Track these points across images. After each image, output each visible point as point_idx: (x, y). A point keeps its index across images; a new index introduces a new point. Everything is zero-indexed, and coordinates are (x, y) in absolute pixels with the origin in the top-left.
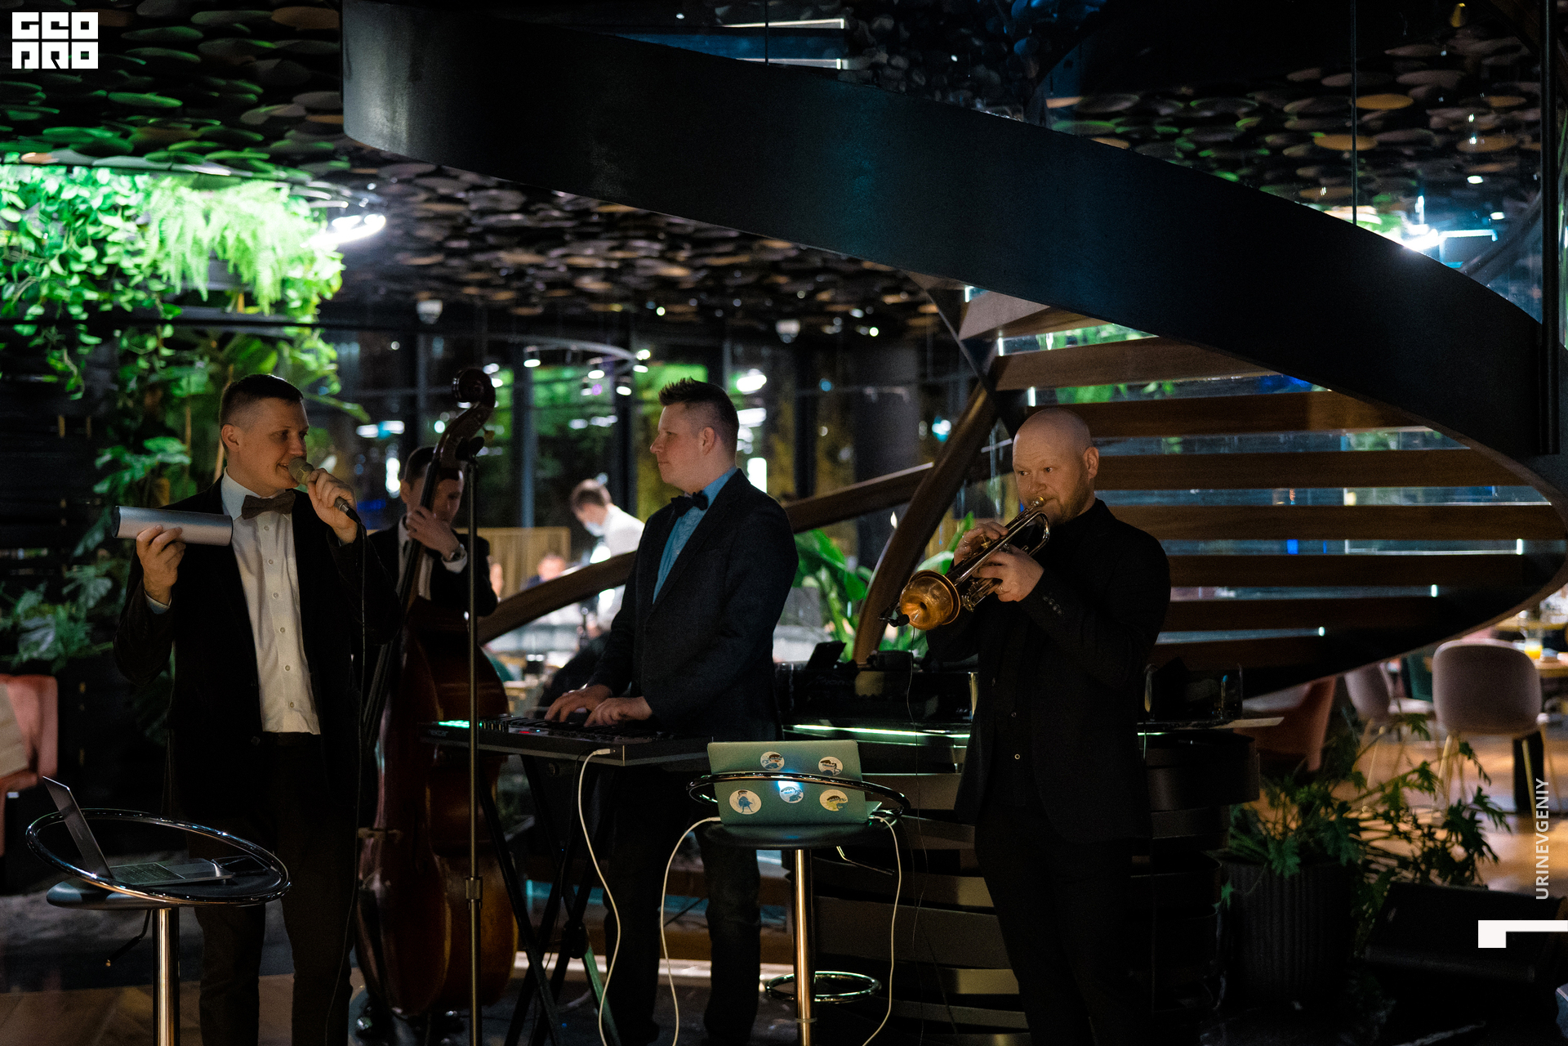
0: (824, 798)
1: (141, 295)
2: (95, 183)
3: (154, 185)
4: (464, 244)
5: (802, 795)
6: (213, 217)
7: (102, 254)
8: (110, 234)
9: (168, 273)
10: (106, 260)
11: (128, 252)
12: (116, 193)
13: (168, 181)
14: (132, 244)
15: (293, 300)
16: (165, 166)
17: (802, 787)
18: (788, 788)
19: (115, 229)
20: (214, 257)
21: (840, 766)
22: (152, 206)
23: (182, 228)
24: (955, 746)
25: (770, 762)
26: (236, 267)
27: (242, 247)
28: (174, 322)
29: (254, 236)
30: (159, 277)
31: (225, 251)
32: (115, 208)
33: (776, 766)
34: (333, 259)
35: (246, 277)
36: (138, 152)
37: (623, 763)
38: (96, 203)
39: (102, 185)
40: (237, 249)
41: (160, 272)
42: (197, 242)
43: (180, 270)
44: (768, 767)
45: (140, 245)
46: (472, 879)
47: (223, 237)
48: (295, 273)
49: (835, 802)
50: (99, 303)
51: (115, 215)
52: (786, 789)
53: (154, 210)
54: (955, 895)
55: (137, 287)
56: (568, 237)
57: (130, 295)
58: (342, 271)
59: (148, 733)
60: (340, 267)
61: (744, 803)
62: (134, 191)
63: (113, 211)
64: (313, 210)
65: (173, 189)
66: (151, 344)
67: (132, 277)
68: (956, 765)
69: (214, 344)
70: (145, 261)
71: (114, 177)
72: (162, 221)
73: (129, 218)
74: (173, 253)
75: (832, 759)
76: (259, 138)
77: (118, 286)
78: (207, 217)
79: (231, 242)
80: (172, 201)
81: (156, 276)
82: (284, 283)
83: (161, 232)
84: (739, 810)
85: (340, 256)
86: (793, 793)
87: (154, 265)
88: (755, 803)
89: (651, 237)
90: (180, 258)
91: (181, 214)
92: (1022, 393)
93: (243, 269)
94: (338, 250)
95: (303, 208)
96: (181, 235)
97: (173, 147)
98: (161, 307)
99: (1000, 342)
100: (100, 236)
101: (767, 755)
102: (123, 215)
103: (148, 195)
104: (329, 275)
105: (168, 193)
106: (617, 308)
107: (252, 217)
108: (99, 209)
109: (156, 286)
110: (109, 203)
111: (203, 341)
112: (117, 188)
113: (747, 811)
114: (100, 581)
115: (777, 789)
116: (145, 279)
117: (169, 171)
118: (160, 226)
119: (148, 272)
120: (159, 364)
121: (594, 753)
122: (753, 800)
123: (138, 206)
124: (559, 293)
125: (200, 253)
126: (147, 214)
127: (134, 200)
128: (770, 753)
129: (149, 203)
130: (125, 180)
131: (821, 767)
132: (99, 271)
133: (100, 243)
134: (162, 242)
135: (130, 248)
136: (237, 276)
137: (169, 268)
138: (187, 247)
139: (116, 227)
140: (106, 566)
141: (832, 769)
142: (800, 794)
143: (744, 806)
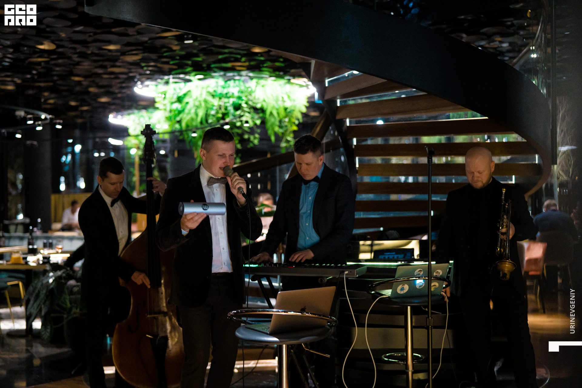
17: (424, 281)
21: (441, 274)
25: (418, 273)
33: (419, 274)
37: (355, 276)
44: (416, 275)
49: (434, 287)
75: (439, 271)
84: (399, 292)
88: (406, 289)
99: (338, 101)
113: (402, 293)
121: (345, 273)
128: (419, 270)
131: (435, 274)
141: (438, 275)
142: (423, 285)
143: (402, 290)
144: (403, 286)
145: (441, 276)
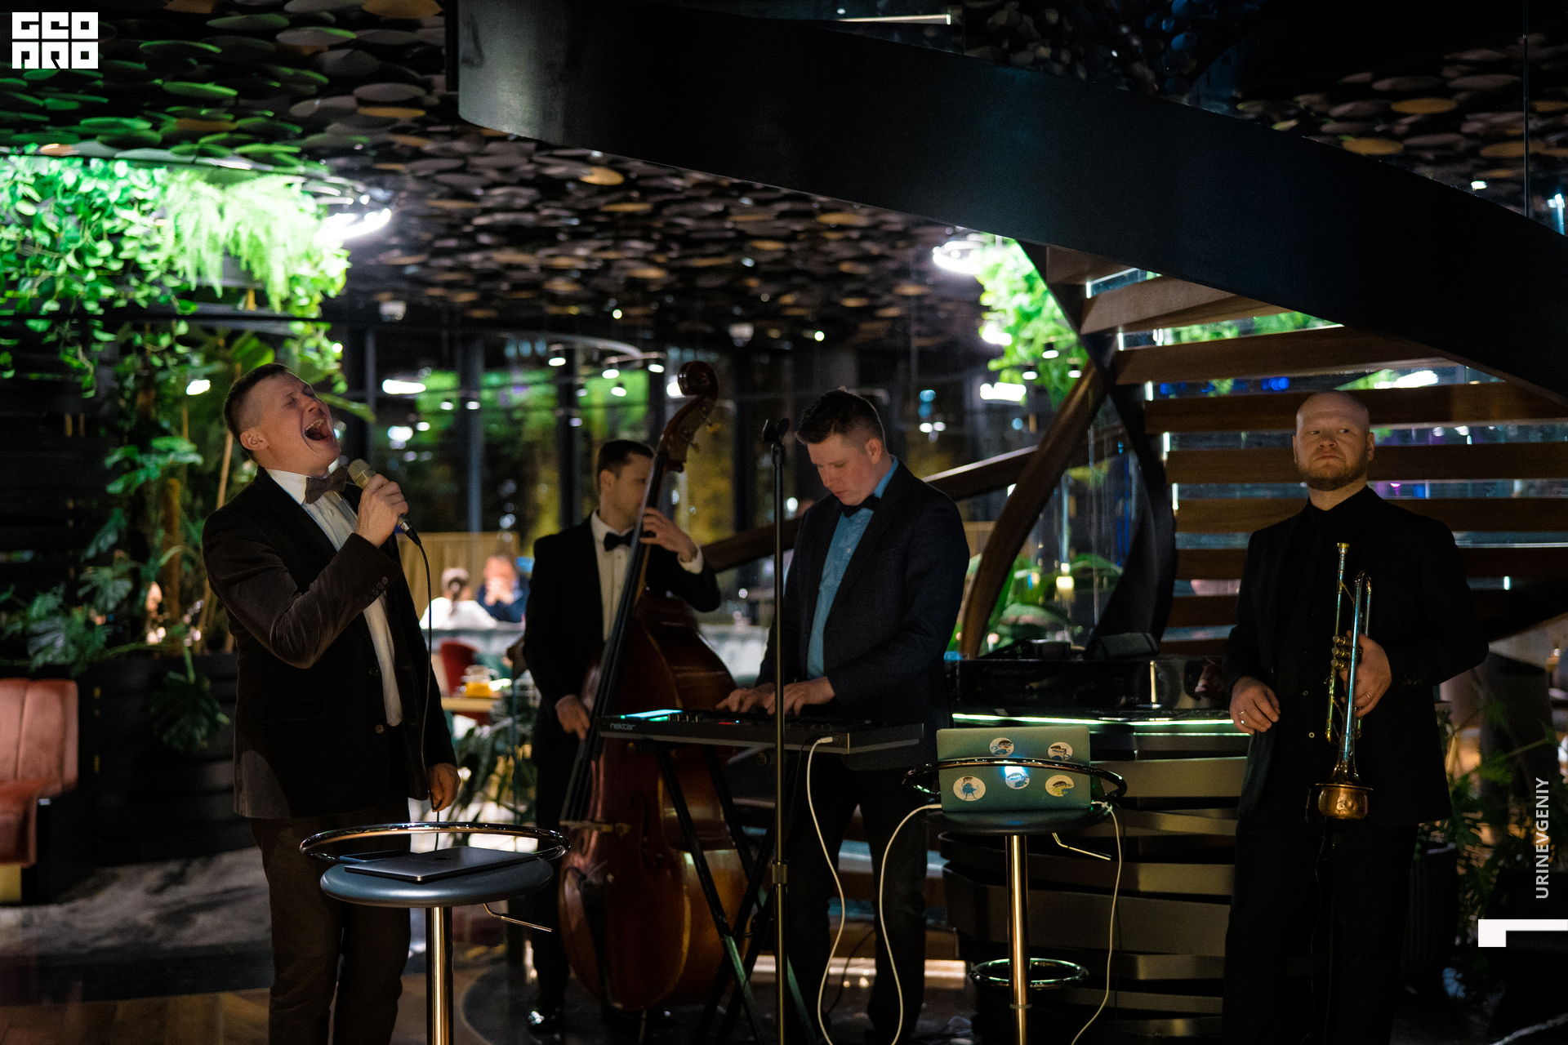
0: (1049, 785)
1: (156, 291)
2: (112, 175)
3: (171, 180)
4: (452, 243)
5: (1028, 781)
6: (226, 211)
7: (118, 249)
8: (127, 228)
9: (184, 268)
10: (123, 255)
11: (144, 247)
12: (133, 186)
13: (185, 175)
14: (148, 238)
15: (300, 298)
16: (190, 159)
17: (1028, 772)
18: (1014, 773)
19: (131, 223)
20: (227, 253)
21: (1070, 752)
22: (169, 199)
23: (198, 223)
24: (1135, 734)
25: (999, 748)
26: (248, 263)
27: (254, 242)
28: (188, 318)
29: (268, 232)
30: (174, 273)
31: (237, 246)
32: (132, 203)
33: (1004, 752)
34: (339, 256)
35: (258, 274)
36: (165, 144)
37: (848, 751)
38: (114, 197)
39: (119, 178)
40: (250, 245)
41: (175, 268)
42: (213, 238)
43: (195, 266)
44: (997, 753)
45: (156, 239)
46: (779, 863)
47: (236, 233)
48: (304, 270)
49: (1061, 788)
50: (113, 299)
51: (132, 209)
52: (1012, 775)
53: (169, 205)
54: (1136, 882)
55: (153, 284)
56: (562, 237)
57: (146, 291)
58: (347, 269)
59: (165, 738)
60: (347, 265)
61: (968, 789)
62: (151, 185)
63: (129, 205)
64: (319, 206)
65: (189, 183)
66: (165, 341)
67: (148, 272)
68: (1136, 752)
69: (222, 342)
70: (161, 256)
71: (132, 170)
72: (177, 216)
73: (144, 213)
74: (189, 249)
75: (1063, 745)
76: (298, 130)
77: (134, 282)
78: (221, 212)
79: (244, 239)
80: (188, 195)
81: (171, 272)
82: (293, 280)
83: (176, 227)
84: (961, 796)
85: (346, 253)
86: (1019, 778)
87: (170, 262)
88: (979, 789)
89: (645, 238)
90: (196, 253)
91: (197, 208)
92: (1140, 387)
93: (255, 266)
94: (344, 248)
95: (310, 204)
96: (196, 230)
97: (203, 140)
98: (176, 304)
99: (1120, 337)
100: (117, 230)
101: (996, 742)
102: (139, 209)
103: (164, 189)
104: (335, 273)
105: (184, 187)
106: (574, 310)
107: (264, 212)
108: (117, 204)
109: (172, 282)
110: (126, 196)
111: (211, 339)
112: (133, 180)
113: (970, 798)
114: (118, 583)
115: (1002, 775)
116: (162, 274)
117: (193, 164)
118: (175, 221)
119: (165, 268)
120: (171, 362)
121: (819, 742)
122: (978, 786)
123: (155, 201)
124: (523, 295)
125: (215, 249)
126: (163, 208)
127: (151, 194)
128: (1000, 739)
129: (164, 197)
130: (143, 173)
131: (1051, 753)
132: (116, 266)
133: (116, 237)
134: (177, 236)
135: (146, 243)
136: (249, 272)
137: (184, 264)
138: (203, 243)
139: (132, 220)
140: (124, 567)
141: (1061, 755)
142: (1025, 779)
143: (968, 792)
144: (967, 782)
145: (1071, 759)
